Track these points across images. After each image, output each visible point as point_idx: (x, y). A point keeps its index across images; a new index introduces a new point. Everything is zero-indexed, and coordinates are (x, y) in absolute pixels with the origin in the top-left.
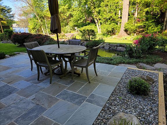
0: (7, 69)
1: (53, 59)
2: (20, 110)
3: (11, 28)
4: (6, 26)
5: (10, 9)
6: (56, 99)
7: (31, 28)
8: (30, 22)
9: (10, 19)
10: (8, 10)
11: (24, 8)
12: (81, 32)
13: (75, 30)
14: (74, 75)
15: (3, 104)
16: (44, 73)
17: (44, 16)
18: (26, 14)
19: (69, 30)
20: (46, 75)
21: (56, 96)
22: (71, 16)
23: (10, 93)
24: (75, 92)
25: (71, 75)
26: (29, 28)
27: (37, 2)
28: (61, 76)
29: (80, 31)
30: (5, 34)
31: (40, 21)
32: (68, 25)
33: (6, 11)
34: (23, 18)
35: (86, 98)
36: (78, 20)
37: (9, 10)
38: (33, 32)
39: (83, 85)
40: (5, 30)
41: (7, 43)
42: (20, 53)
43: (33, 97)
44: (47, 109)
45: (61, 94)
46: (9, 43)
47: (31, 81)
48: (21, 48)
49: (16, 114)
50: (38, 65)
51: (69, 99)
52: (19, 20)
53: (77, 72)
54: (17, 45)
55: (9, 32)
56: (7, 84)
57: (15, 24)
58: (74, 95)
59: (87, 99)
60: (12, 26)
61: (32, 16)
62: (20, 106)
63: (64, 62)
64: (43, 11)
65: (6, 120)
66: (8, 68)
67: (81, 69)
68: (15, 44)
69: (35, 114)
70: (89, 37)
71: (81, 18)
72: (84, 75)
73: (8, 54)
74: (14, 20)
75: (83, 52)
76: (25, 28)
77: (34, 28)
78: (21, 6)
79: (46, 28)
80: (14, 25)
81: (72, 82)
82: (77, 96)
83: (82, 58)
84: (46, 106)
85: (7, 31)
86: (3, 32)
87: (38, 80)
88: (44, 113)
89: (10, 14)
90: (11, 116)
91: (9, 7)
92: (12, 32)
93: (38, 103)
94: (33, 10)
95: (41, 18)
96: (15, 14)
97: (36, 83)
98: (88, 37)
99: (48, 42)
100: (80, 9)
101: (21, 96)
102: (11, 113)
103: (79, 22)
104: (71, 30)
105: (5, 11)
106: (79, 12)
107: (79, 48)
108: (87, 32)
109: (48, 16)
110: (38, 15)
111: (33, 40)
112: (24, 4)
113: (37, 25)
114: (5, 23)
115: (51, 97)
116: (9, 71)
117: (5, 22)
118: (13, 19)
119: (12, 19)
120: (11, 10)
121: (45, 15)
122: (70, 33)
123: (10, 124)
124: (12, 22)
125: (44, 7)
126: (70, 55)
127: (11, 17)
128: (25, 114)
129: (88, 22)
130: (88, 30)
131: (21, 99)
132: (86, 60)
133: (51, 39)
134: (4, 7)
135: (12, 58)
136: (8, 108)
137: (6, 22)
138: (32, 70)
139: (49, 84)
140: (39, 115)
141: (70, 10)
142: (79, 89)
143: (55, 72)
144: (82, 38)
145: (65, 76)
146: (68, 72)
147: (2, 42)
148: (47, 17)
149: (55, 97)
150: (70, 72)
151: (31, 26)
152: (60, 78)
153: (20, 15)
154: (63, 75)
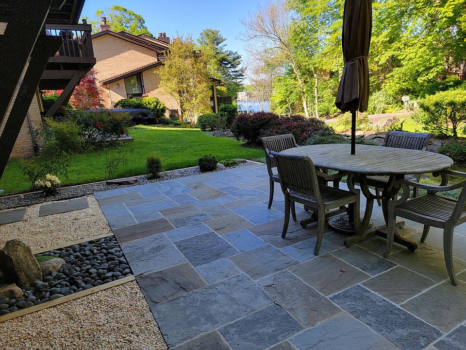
0: (217, 196)
1: (330, 184)
2: (235, 307)
3: (234, 103)
4: (225, 98)
5: (238, 58)
6: (331, 305)
7: (278, 100)
8: (277, 85)
9: (234, 80)
10: (234, 60)
11: (269, 53)
12: (426, 109)
13: (402, 103)
14: (393, 245)
15: (202, 278)
16: (299, 219)
17: (315, 68)
18: (270, 66)
19: (383, 105)
20: (304, 227)
21: (331, 296)
22: (395, 62)
23: (218, 256)
24: (395, 300)
25: (383, 243)
26: (273, 101)
27: (302, 35)
28: (349, 239)
29: (422, 106)
30: (221, 115)
31: (300, 82)
32: (380, 89)
33: (229, 63)
34: (263, 76)
35: (439, 334)
36: (419, 74)
37: (237, 61)
38: (280, 112)
39: (427, 286)
40: (222, 106)
41: (222, 135)
42: (246, 162)
43: (268, 279)
44: (302, 328)
45: (345, 296)
46: (226, 136)
47: (267, 236)
48: (249, 149)
49: (226, 313)
50: (288, 197)
51: (373, 319)
52: (254, 83)
53: (405, 237)
54: (242, 141)
55: (230, 111)
56: (213, 231)
57: (244, 93)
58: (392, 310)
59: (442, 342)
60: (236, 98)
61: (284, 70)
62: (235, 295)
63: (363, 199)
64: (313, 55)
65: (203, 319)
66: (219, 194)
67: (419, 228)
68: (238, 140)
69: (270, 331)
70: (455, 128)
71: (431, 68)
72: (431, 252)
73: (221, 161)
74: (242, 83)
75: (435, 173)
76: (263, 102)
77: (283, 102)
78: (262, 49)
79: (313, 101)
80: (241, 95)
81: (383, 264)
82: (402, 317)
83: (431, 192)
84: (300, 316)
85: (224, 110)
86: (217, 112)
87: (283, 236)
88: (293, 337)
89: (236, 69)
90: (215, 314)
91: (236, 53)
92: (235, 110)
93: (278, 300)
94: (287, 56)
95: (304, 74)
96: (246, 69)
97: (277, 244)
98: (451, 126)
99: (318, 137)
100: (429, 38)
101: (240, 270)
102: (215, 307)
103: (420, 80)
104: (386, 106)
105: (227, 64)
106: (424, 48)
107: (423, 160)
108: (449, 110)
109: (324, 68)
110: (299, 67)
111: (279, 131)
112: (270, 44)
113: (292, 92)
114: (223, 92)
115: (316, 295)
116: (221, 201)
117: (224, 89)
118: (240, 80)
119: (238, 80)
120: (240, 60)
121: (317, 65)
122: (383, 112)
123: (209, 335)
124: (238, 87)
125: (316, 45)
126: (386, 179)
127: (236, 77)
128: (246, 322)
129: (453, 78)
130: (452, 104)
131: (240, 278)
132: (444, 203)
133: (326, 130)
134: (226, 54)
135: (228, 170)
136: (210, 291)
137: (226, 88)
138: (269, 207)
139: (312, 255)
140: (280, 337)
141: (395, 45)
142: (410, 295)
143: (330, 223)
144: (426, 129)
145: (360, 242)
146: (373, 230)
147: (213, 132)
148: (321, 70)
149: (328, 297)
150: (378, 233)
151: (277, 96)
152: (345, 244)
153: (257, 72)
154: (355, 238)
